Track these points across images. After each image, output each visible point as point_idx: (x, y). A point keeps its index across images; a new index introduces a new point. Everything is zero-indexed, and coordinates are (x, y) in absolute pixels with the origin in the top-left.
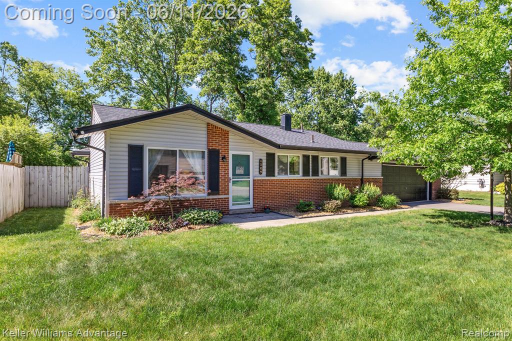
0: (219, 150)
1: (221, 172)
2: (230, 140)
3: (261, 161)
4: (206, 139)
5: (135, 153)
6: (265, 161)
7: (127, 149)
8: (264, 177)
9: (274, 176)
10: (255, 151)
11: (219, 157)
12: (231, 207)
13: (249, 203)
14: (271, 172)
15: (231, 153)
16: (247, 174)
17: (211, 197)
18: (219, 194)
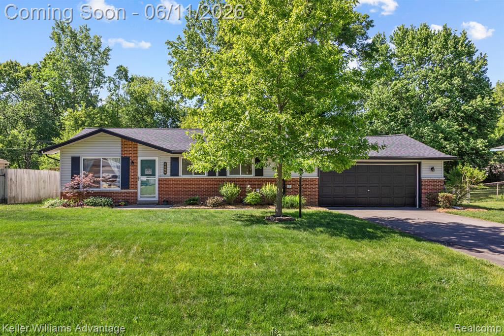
0: (129, 157)
1: (131, 173)
2: (138, 149)
3: (165, 164)
4: (121, 150)
5: (75, 161)
6: (170, 164)
7: (71, 160)
8: (168, 176)
9: (178, 176)
10: (161, 156)
11: (129, 162)
12: (139, 199)
13: (155, 197)
14: (175, 172)
15: (139, 159)
16: (154, 174)
17: (123, 191)
18: (129, 189)
